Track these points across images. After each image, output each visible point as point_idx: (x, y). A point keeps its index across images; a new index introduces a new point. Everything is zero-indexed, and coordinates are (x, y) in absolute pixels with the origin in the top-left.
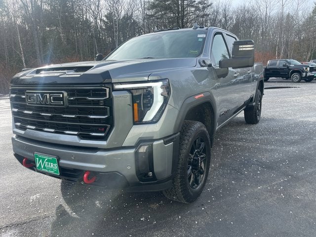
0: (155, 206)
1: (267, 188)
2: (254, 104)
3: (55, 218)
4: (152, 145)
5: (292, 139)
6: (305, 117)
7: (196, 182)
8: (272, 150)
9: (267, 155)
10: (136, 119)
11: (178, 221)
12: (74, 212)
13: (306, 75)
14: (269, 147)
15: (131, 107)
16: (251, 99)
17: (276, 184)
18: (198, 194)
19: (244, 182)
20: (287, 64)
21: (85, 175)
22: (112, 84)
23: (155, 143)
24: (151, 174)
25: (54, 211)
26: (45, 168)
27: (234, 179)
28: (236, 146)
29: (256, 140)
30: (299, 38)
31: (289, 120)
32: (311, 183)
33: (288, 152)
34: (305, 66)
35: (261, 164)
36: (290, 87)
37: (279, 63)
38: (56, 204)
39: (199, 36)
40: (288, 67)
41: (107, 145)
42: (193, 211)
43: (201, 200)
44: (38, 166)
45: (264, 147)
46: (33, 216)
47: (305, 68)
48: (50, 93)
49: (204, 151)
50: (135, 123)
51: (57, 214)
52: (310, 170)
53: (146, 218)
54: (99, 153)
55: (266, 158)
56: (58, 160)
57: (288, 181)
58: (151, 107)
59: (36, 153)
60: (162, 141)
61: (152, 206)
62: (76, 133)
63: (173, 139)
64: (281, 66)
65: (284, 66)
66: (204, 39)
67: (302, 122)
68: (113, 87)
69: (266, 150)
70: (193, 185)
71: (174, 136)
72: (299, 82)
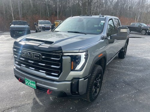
0: (77, 102)
1: (127, 95)
2: (124, 50)
3: (32, 105)
4: (79, 80)
5: (140, 69)
6: (147, 56)
7: (96, 92)
8: (130, 74)
9: (128, 77)
10: (72, 68)
11: (87, 110)
12: (41, 102)
13: (149, 31)
14: (129, 73)
15: (70, 64)
16: (122, 49)
17: (131, 94)
18: (96, 97)
19: (117, 91)
20: (140, 26)
21: (48, 91)
22: (63, 53)
23: (80, 80)
24: (77, 92)
25: (32, 101)
26: (29, 85)
27: (112, 90)
28: (113, 71)
29: (123, 68)
30: (147, 11)
31: (139, 57)
32: (147, 94)
33: (138, 76)
34: (149, 27)
35: (125, 82)
36: (140, 38)
37: (136, 24)
38: (32, 97)
39: (102, 22)
40: (140, 27)
41: (59, 79)
42: (94, 105)
43: (97, 100)
44: (26, 83)
45: (126, 72)
46: (23, 103)
47: (148, 28)
48: (33, 53)
49: (100, 78)
50: (72, 70)
51: (33, 103)
52: (147, 87)
53: (73, 108)
54: (55, 83)
55: (127, 79)
56: (36, 83)
57: (137, 93)
58: (79, 63)
59: (25, 78)
60: (83, 79)
61: (75, 101)
62: (45, 72)
63: (88, 77)
64: (137, 26)
65: (139, 26)
66: (104, 23)
67: (145, 59)
68: (63, 54)
69: (128, 74)
70: (94, 93)
71: (89, 76)
72: (145, 34)
